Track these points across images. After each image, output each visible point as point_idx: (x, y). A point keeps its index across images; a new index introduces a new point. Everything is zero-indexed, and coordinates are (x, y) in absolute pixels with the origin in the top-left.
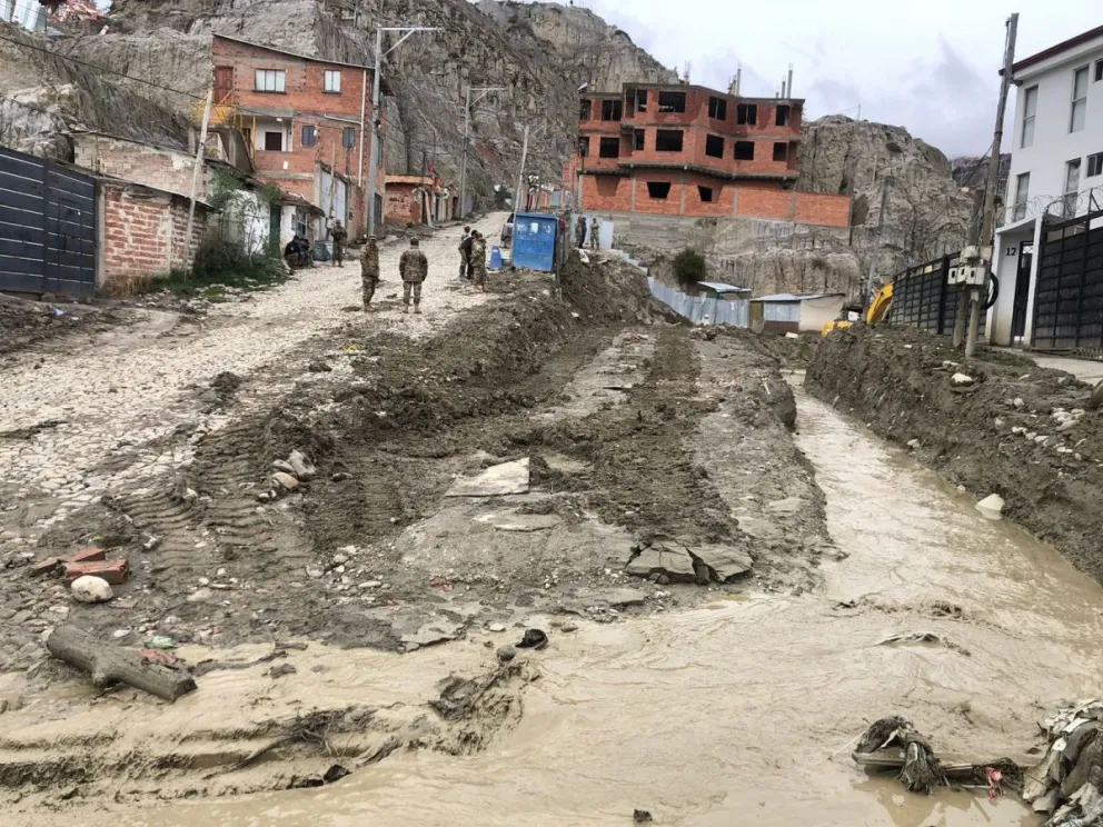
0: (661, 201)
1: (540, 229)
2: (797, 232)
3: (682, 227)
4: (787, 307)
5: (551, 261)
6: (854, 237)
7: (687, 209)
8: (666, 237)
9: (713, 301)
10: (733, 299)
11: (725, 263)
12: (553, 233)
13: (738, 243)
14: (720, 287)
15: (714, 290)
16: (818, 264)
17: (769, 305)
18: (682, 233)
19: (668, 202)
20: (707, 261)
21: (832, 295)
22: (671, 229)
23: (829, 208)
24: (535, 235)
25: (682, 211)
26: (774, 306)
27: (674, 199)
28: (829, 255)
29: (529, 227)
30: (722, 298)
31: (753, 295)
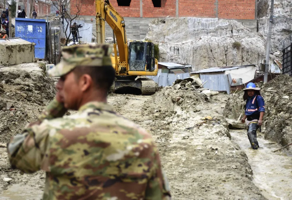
0: (126, 8)
1: (34, 30)
2: (220, 25)
3: (141, 25)
4: (216, 76)
5: (44, 52)
6: (260, 26)
7: (145, 13)
8: (132, 33)
9: (165, 75)
10: (179, 73)
11: (173, 48)
12: (45, 33)
13: (181, 35)
14: (170, 65)
15: (166, 67)
16: (236, 46)
17: (204, 76)
18: (142, 29)
19: (131, 8)
20: (160, 48)
21: (246, 66)
22: (135, 27)
23: (241, 7)
24: (31, 34)
25: (141, 14)
26: (207, 76)
27: (135, 6)
28: (243, 40)
29: (26, 28)
30: (172, 73)
31: (193, 69)
